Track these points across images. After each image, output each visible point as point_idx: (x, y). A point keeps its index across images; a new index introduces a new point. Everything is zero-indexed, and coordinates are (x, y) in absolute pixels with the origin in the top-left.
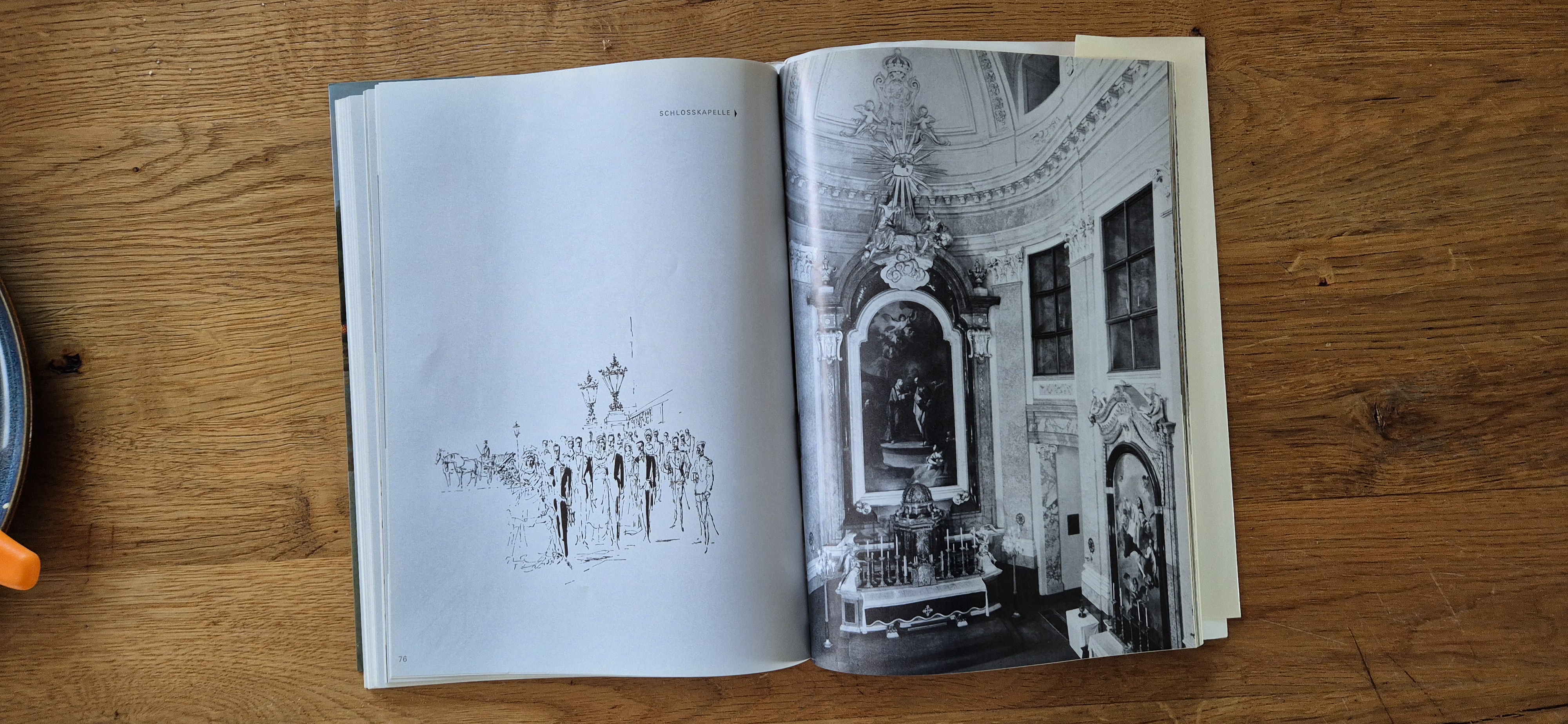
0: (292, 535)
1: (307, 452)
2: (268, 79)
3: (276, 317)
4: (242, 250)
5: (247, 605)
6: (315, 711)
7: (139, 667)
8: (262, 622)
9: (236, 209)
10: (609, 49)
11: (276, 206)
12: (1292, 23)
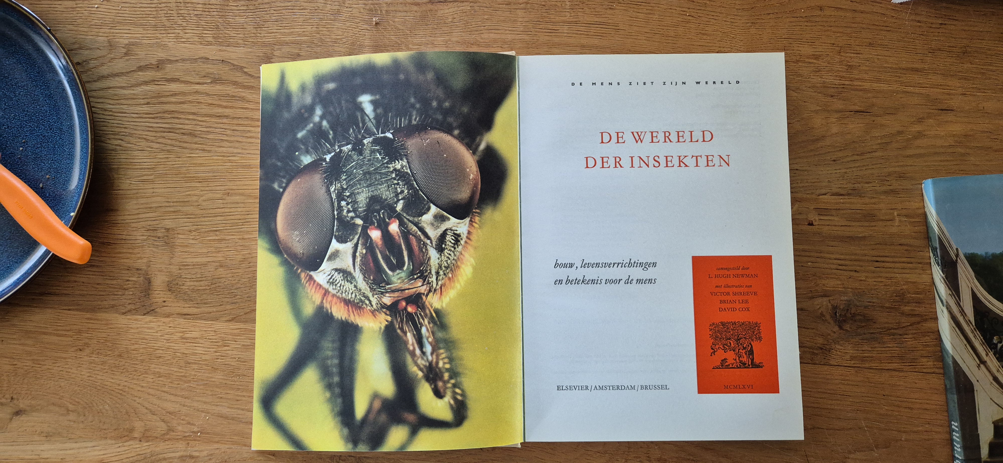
0: (137, 300)
1: (154, 249)
2: (166, 18)
3: (148, 164)
4: (134, 120)
5: (102, 341)
6: (134, 414)
7: (31, 371)
8: (110, 353)
9: (134, 94)
10: (377, 24)
11: (159, 95)
12: (808, 58)
